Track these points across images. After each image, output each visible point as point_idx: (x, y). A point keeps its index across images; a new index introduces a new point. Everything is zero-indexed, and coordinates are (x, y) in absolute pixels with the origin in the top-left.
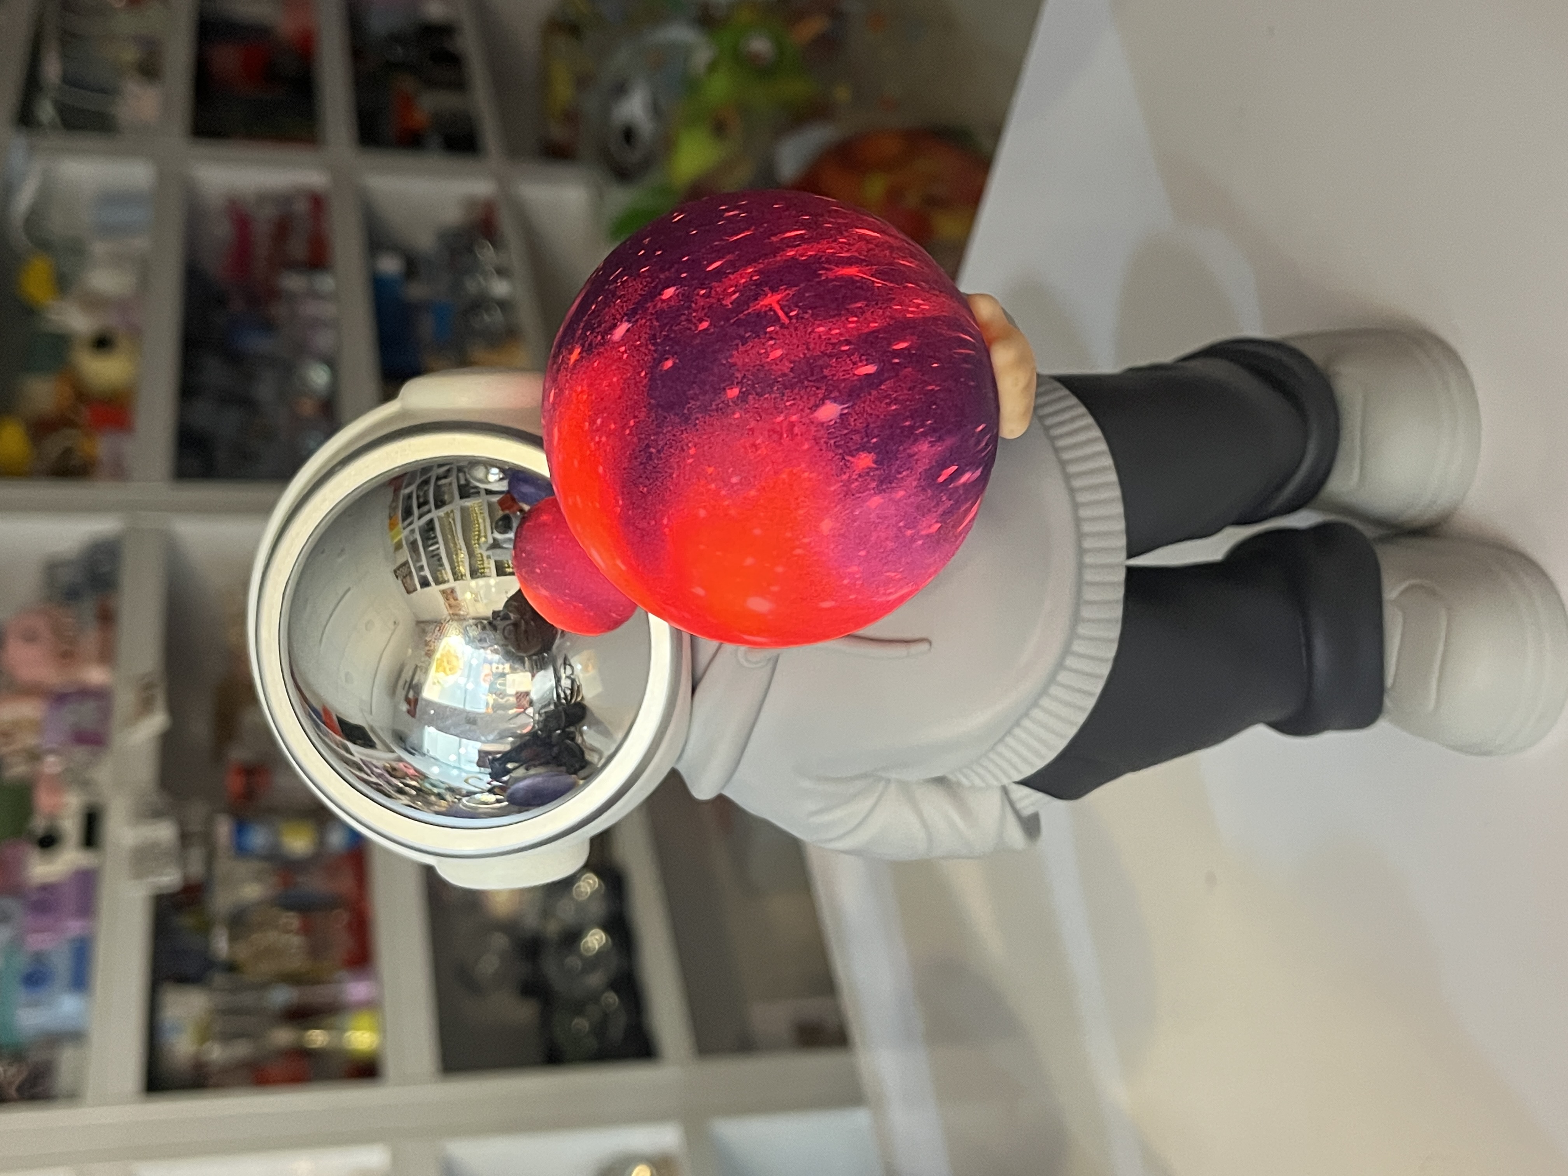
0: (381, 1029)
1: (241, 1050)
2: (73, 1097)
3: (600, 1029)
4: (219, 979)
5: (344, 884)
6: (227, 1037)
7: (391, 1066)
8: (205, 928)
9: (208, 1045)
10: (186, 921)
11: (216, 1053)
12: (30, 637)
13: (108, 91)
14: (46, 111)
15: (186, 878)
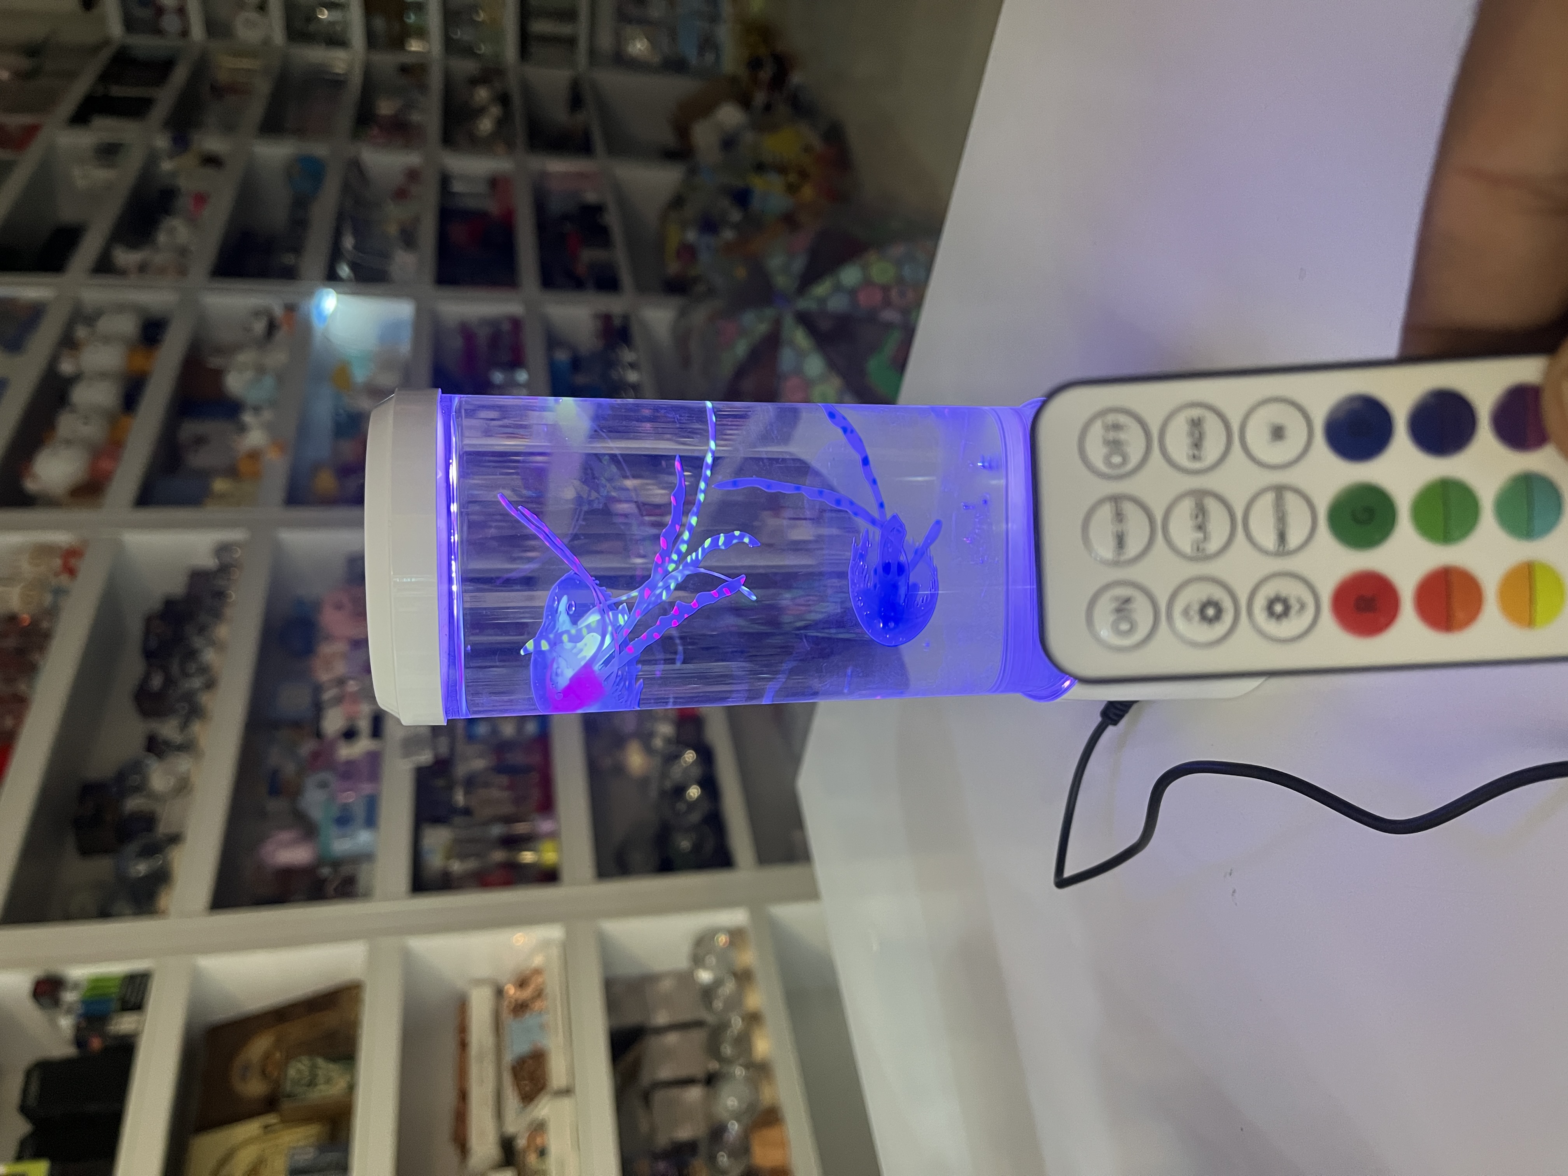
0: (559, 850)
1: (471, 865)
2: (367, 895)
3: (697, 847)
4: (458, 820)
5: (535, 759)
6: (462, 856)
7: (566, 874)
8: (450, 787)
9: (451, 861)
10: (440, 783)
11: (457, 867)
12: (339, 607)
13: (386, 256)
14: (344, 271)
15: (436, 756)
